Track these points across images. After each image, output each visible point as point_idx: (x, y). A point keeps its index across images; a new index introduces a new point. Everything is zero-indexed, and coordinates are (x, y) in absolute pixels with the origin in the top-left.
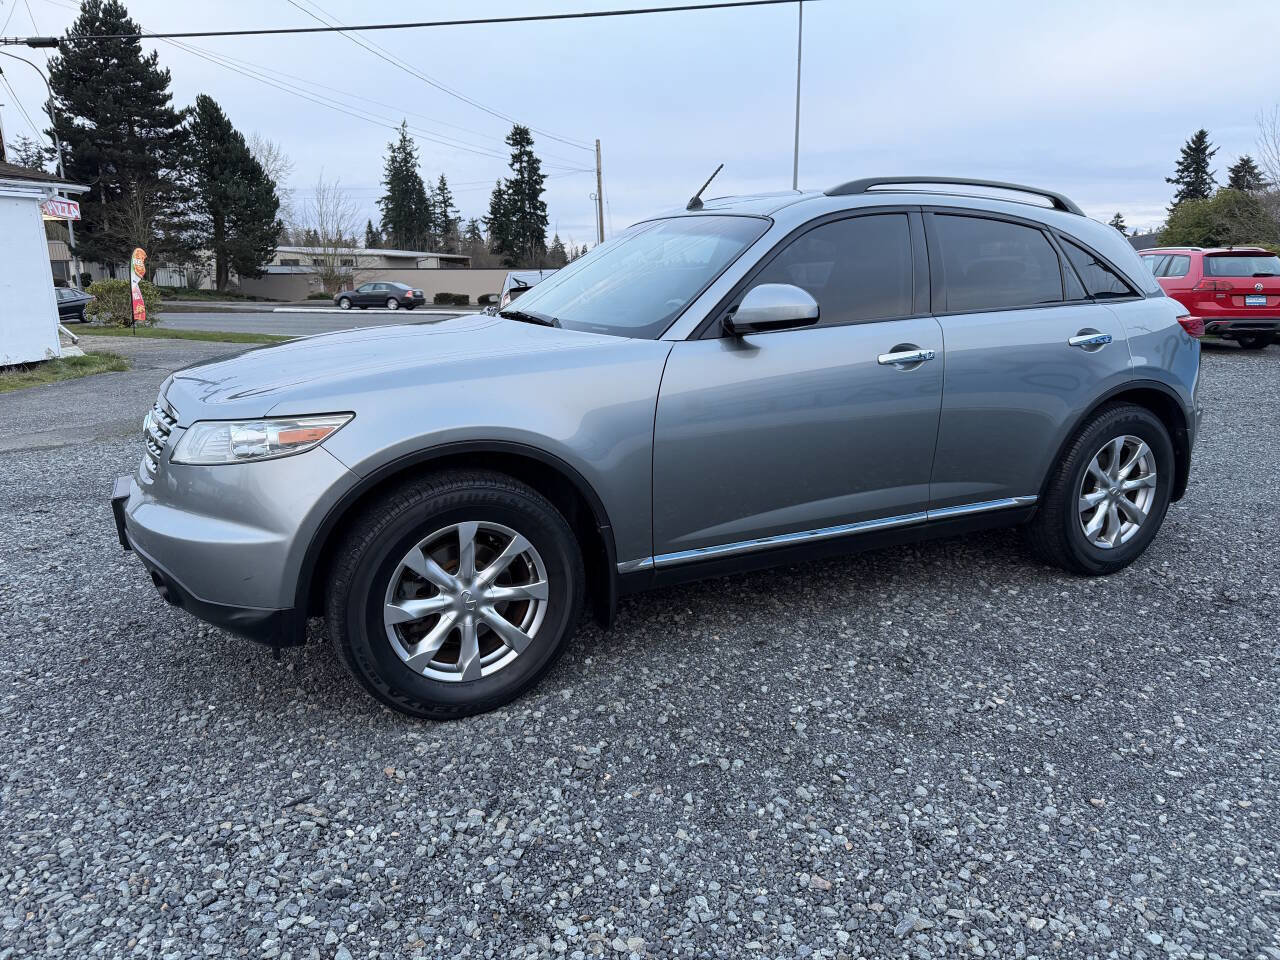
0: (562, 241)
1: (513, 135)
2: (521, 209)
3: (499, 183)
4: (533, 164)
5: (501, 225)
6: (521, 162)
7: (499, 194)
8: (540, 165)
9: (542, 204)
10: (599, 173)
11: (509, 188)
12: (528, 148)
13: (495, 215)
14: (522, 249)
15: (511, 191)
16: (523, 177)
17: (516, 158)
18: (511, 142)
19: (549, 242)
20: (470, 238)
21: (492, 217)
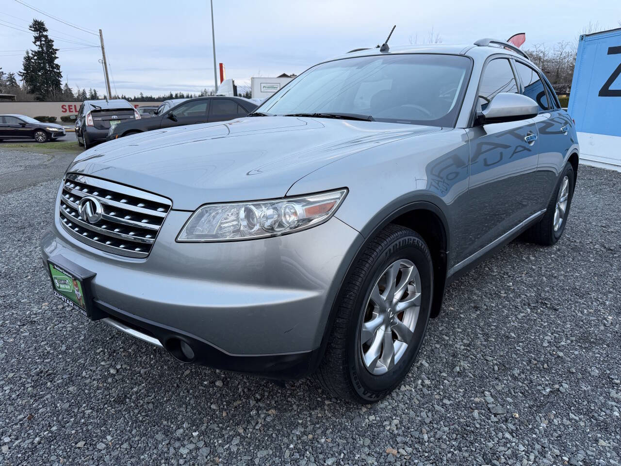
0: (70, 87)
1: (34, 25)
2: (44, 68)
3: (28, 53)
4: (49, 43)
5: (32, 77)
6: (41, 41)
7: (28, 59)
8: (53, 43)
9: (57, 65)
10: (103, 48)
11: (34, 56)
12: (45, 33)
13: (27, 71)
14: (47, 91)
15: (36, 58)
16: (43, 50)
17: (37, 39)
18: (33, 29)
19: (62, 87)
20: (9, 84)
21: (25, 72)
